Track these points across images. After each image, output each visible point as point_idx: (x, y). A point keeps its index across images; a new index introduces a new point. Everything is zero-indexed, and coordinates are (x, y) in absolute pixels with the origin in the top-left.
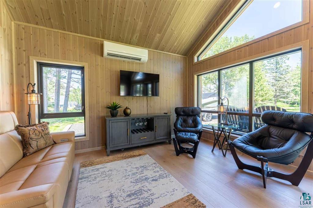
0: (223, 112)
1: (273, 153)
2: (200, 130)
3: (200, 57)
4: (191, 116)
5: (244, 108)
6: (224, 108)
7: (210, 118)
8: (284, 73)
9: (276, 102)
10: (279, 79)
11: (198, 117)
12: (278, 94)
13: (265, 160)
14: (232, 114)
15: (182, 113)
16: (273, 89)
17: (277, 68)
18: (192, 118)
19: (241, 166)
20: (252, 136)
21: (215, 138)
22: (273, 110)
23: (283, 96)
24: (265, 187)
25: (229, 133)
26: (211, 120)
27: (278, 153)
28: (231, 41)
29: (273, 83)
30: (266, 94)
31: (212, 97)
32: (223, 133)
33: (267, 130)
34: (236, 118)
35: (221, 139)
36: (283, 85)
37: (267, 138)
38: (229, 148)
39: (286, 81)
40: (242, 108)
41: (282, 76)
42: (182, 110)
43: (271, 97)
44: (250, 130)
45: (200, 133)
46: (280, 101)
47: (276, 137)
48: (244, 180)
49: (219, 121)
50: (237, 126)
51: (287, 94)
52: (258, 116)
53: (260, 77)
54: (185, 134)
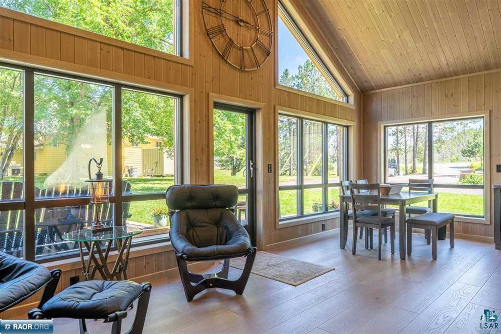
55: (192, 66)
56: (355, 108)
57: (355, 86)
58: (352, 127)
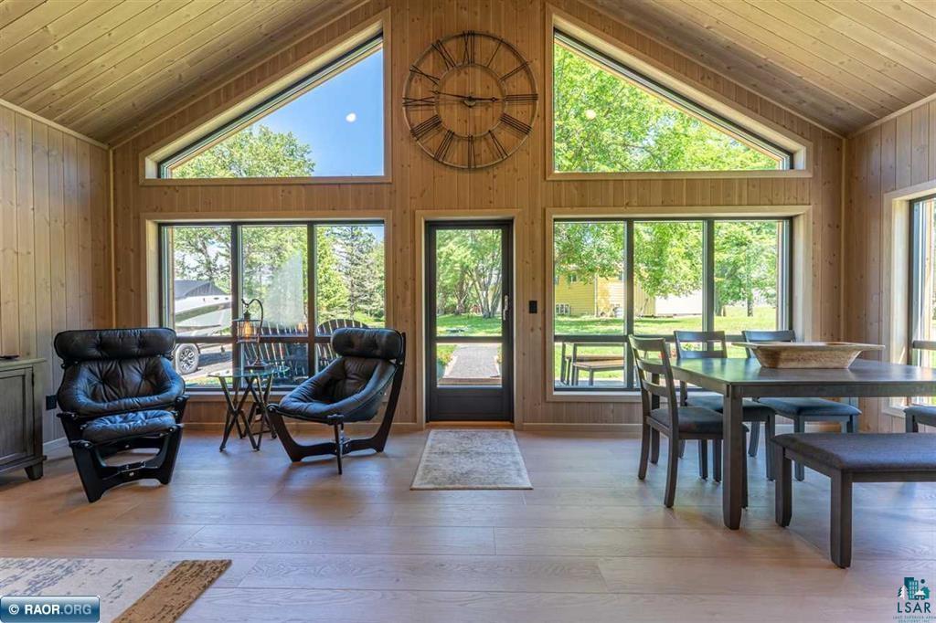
0: (249, 338)
1: (350, 404)
2: (177, 398)
3: (166, 165)
4: (137, 357)
5: (297, 326)
6: (252, 327)
7: (195, 363)
8: (364, 250)
9: (353, 312)
10: (358, 261)
11: (166, 360)
12: (356, 294)
13: (340, 418)
14: (269, 340)
15: (94, 352)
16: (347, 280)
17: (353, 236)
18: (143, 366)
19: (297, 453)
20: (316, 384)
21: (231, 407)
22: (348, 326)
23: (365, 298)
24: (340, 473)
25: (266, 390)
26: (197, 370)
27: (358, 401)
28: (251, 133)
29: (346, 267)
30: (335, 292)
31: (200, 295)
32: (250, 393)
33: (340, 367)
34: (278, 350)
35: (246, 410)
36: (363, 274)
37: (341, 383)
38: (266, 429)
39: (368, 267)
40: (292, 327)
41: (363, 256)
42: (93, 340)
43: (345, 300)
44: (311, 373)
45: (179, 406)
46: (360, 310)
47: (354, 377)
48: (305, 478)
49: (237, 365)
50: (283, 369)
51: (371, 295)
52: (324, 341)
53: (323, 251)
54: (125, 418)
55: (390, 183)
56: (811, 176)
57: (811, 126)
58: (801, 217)
